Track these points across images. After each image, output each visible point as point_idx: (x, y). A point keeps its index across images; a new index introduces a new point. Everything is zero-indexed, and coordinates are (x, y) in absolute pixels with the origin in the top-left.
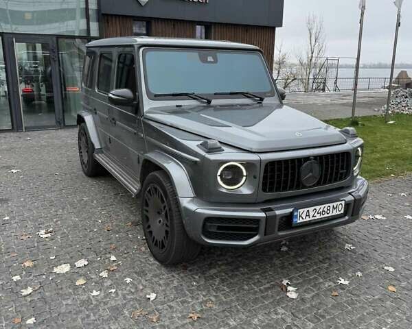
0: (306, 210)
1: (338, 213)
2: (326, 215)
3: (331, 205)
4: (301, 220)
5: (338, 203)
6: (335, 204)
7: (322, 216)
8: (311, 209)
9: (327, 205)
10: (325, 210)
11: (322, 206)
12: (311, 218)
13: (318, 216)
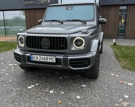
0: (36, 56)
1: (52, 61)
2: (46, 61)
3: (48, 57)
4: (34, 60)
5: (52, 57)
6: (50, 57)
7: (44, 61)
8: (38, 56)
9: (46, 57)
10: (45, 58)
11: (44, 57)
12: (39, 60)
13: (42, 60)
